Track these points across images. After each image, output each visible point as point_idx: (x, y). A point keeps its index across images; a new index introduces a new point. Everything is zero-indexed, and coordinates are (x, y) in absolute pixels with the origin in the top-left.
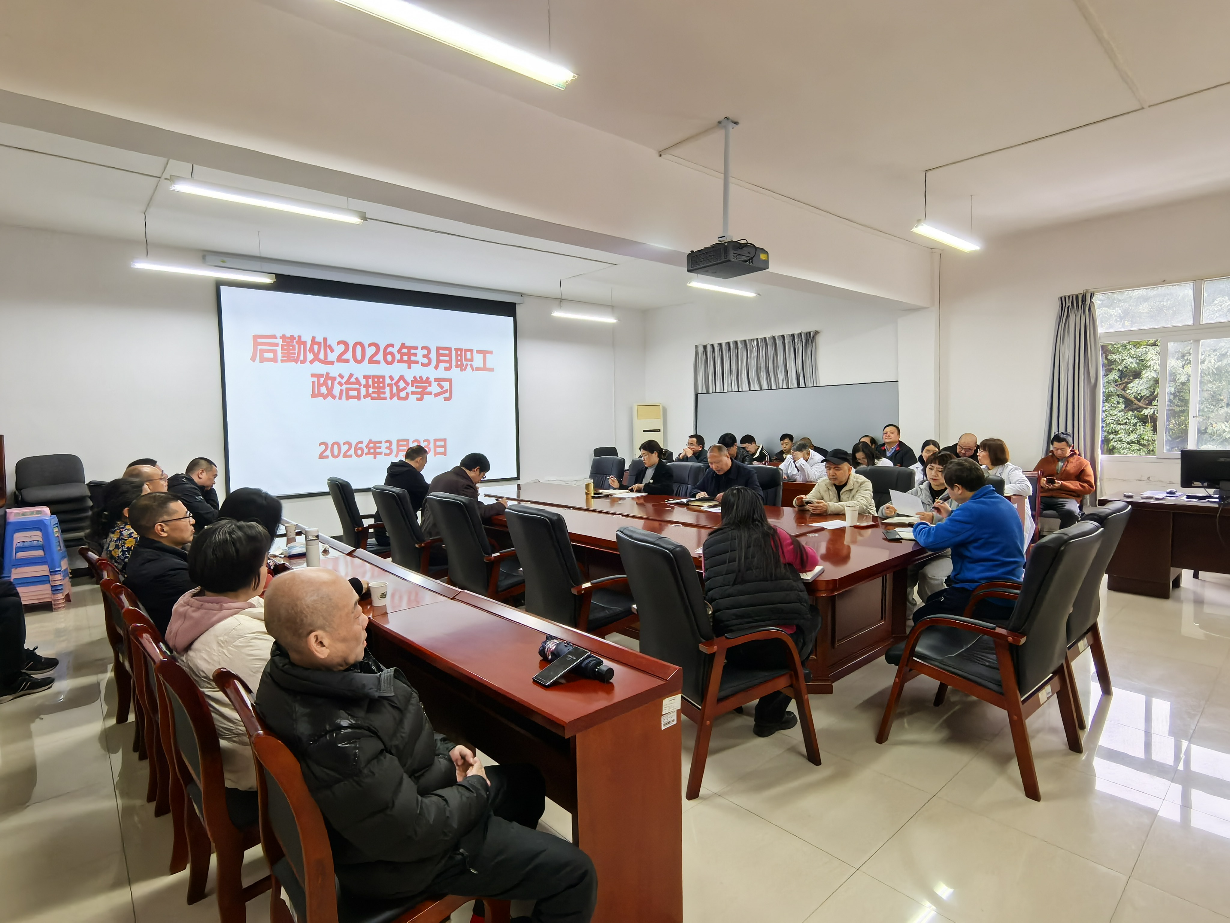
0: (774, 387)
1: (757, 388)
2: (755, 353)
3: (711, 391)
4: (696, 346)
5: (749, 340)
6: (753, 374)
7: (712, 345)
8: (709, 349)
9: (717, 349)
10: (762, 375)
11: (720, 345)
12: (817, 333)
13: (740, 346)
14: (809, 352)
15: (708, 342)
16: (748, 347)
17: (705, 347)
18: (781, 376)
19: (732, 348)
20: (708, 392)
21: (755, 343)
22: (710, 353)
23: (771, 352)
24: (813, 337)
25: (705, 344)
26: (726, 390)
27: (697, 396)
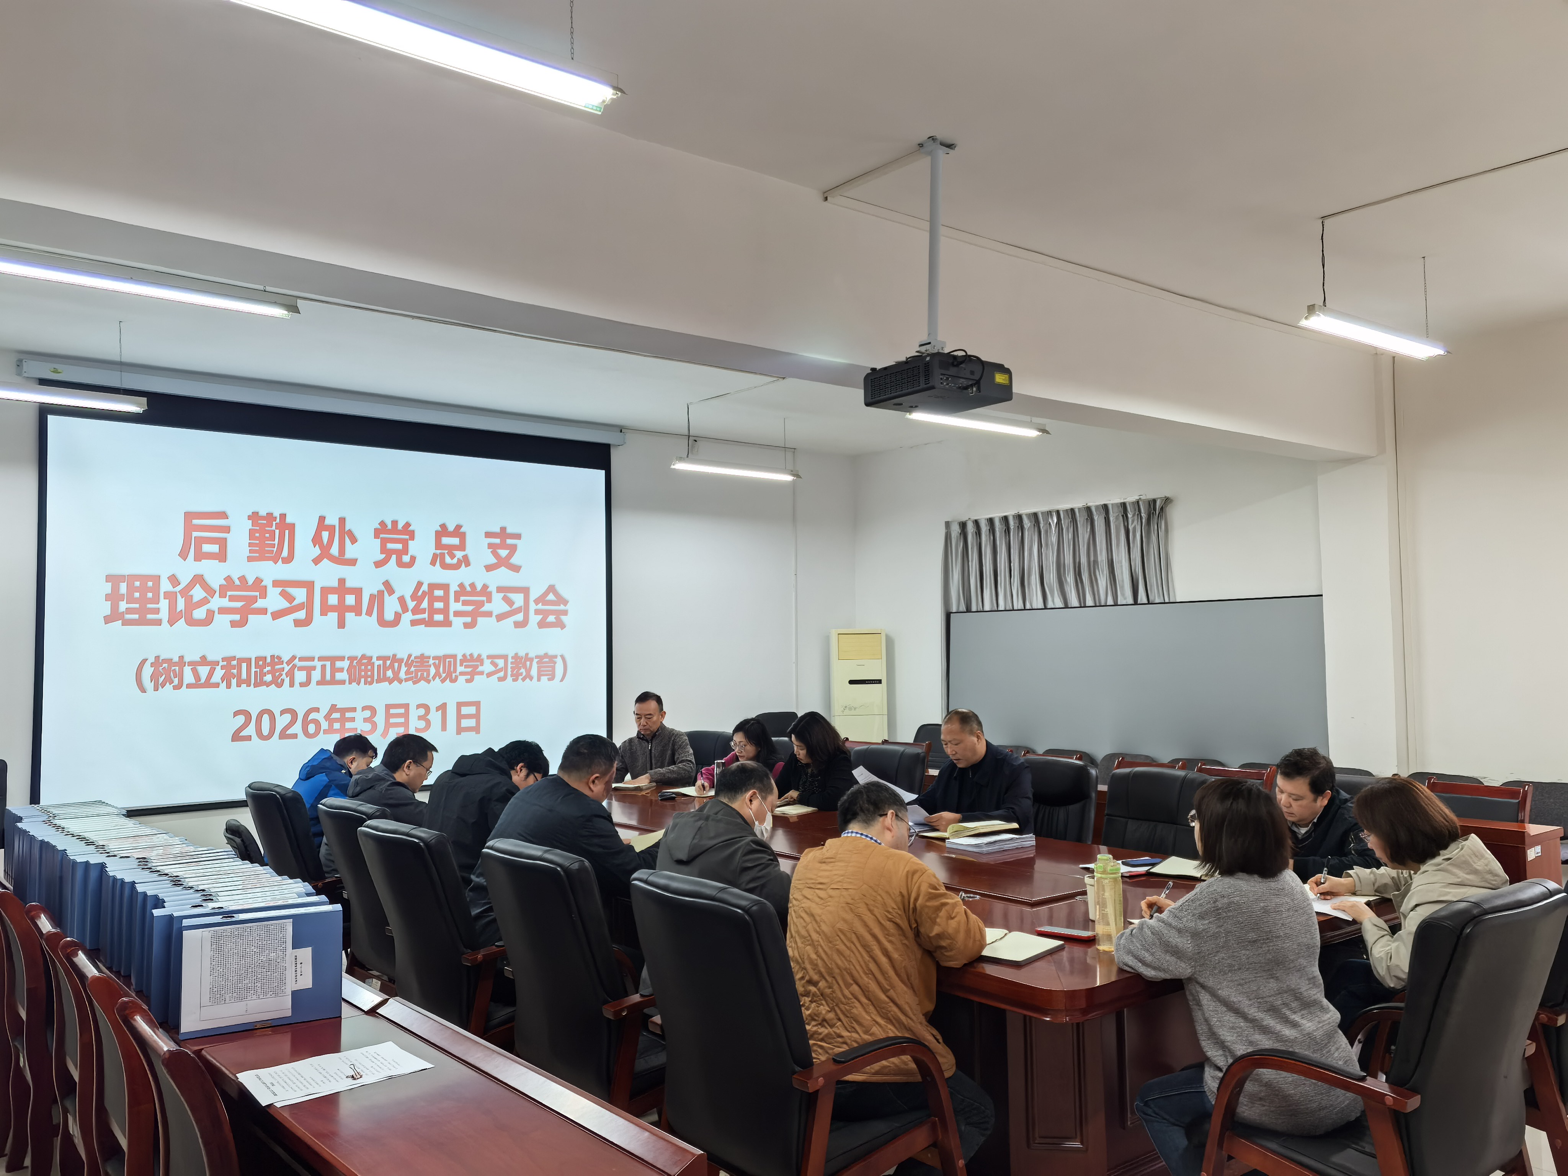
0: (1089, 601)
1: (1059, 603)
2: (1054, 539)
3: (974, 609)
4: (948, 524)
5: (1042, 513)
6: (1051, 577)
7: (976, 523)
8: (970, 528)
9: (984, 528)
10: (1068, 580)
11: (991, 521)
12: (1167, 500)
13: (1027, 523)
14: (1154, 538)
15: (969, 515)
16: (1042, 525)
17: (963, 525)
18: (1103, 581)
19: (1012, 527)
20: (968, 610)
21: (1055, 520)
22: (973, 535)
23: (1084, 534)
24: (1162, 509)
25: (964, 519)
26: (1001, 607)
27: (948, 616)
